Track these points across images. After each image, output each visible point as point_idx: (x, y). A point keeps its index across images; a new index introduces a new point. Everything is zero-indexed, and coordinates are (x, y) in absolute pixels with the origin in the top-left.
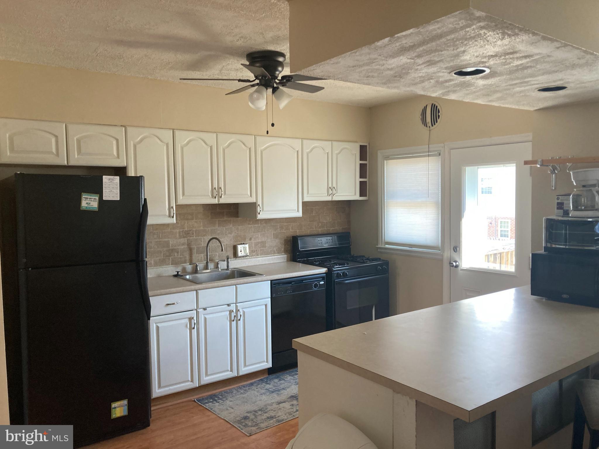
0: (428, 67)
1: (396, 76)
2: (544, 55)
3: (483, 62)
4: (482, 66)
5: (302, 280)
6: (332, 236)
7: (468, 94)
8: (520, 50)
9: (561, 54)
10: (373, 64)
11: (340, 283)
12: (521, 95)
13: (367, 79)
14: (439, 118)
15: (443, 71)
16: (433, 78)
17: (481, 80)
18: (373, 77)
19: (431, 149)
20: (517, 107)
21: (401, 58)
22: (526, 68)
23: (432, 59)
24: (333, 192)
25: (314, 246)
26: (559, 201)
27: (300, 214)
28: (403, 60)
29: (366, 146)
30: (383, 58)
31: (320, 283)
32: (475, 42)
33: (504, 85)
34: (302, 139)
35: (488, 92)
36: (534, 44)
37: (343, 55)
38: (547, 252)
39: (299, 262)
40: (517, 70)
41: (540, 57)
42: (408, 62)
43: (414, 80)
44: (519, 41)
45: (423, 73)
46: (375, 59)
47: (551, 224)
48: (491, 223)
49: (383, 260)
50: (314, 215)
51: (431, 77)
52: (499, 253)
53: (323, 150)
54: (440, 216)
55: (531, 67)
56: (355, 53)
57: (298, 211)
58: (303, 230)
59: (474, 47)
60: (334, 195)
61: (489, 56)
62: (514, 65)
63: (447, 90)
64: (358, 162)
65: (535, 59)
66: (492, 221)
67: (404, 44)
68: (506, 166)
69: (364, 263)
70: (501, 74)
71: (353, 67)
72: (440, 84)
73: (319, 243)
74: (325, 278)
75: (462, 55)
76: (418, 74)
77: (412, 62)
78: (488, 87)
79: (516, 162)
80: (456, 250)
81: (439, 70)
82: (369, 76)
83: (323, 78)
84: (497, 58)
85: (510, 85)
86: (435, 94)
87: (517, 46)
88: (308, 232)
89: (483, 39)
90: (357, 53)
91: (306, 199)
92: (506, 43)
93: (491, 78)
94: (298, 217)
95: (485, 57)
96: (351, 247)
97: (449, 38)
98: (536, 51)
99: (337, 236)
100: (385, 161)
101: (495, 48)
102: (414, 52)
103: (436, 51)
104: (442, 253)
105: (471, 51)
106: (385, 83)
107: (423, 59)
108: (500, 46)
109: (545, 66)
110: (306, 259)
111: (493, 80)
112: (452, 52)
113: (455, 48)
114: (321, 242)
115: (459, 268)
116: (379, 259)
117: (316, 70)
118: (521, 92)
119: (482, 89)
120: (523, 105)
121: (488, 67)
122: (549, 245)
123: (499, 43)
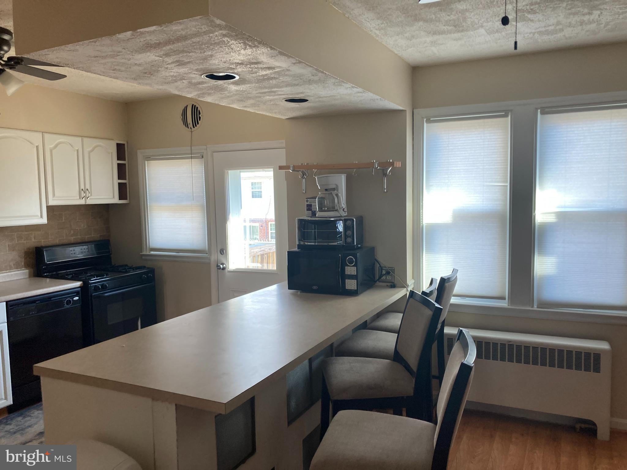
0: (178, 67)
1: (146, 73)
2: (284, 69)
3: (232, 69)
4: (231, 72)
5: (50, 298)
6: (88, 245)
7: (223, 98)
8: (262, 62)
9: (297, 70)
10: (118, 57)
11: (98, 297)
12: (272, 103)
13: (114, 72)
14: (200, 120)
15: (195, 72)
16: (185, 78)
17: (233, 85)
18: (120, 70)
19: (193, 152)
20: (270, 115)
21: (148, 55)
22: (272, 78)
23: (181, 59)
24: (86, 194)
25: (64, 258)
26: (308, 203)
27: (44, 220)
28: (151, 57)
29: (124, 145)
30: (129, 52)
31: (74, 299)
32: (220, 48)
33: (254, 92)
34: (42, 132)
35: (243, 97)
36: (273, 57)
37: (81, 43)
38: (300, 250)
39: (46, 277)
40: (264, 80)
41: (281, 70)
42: (156, 60)
43: (165, 79)
44: (260, 53)
45: (174, 72)
46: (120, 52)
47: (303, 224)
48: (262, 226)
49: (148, 268)
50: (63, 221)
51: (183, 78)
52: (266, 254)
53: (72, 146)
54: (206, 219)
55: (275, 78)
56: (94, 42)
57: (41, 217)
58: (50, 240)
59: (220, 53)
60: (88, 199)
61: (235, 63)
62: (260, 74)
63: (201, 92)
64: (116, 162)
65: (277, 72)
66: (263, 224)
67: (149, 40)
68: (265, 171)
69: (126, 272)
70: (250, 82)
71: (95, 57)
72: (193, 85)
73: (72, 254)
74: (80, 292)
75: (210, 59)
76: (169, 73)
77: (161, 60)
78: (241, 93)
79: (273, 167)
80: (222, 253)
81: (190, 71)
82: (116, 69)
83: (60, 65)
84: (244, 66)
85: (260, 93)
86: (191, 94)
87: (259, 57)
88: (57, 242)
89: (227, 46)
90: (97, 43)
91: (52, 203)
92: (249, 53)
93: (242, 85)
94: (42, 224)
95: (233, 64)
96: (111, 256)
97: (194, 40)
98: (277, 64)
99: (95, 245)
100: (146, 161)
101: (240, 56)
102: (161, 50)
103: (183, 51)
104: (209, 257)
105: (219, 56)
106: (135, 79)
107: (171, 58)
108: (244, 55)
109: (286, 79)
110: (55, 273)
111: (244, 87)
112: (200, 55)
113: (202, 51)
114: (74, 252)
115: (226, 270)
116: (144, 267)
117: (50, 55)
118: (271, 100)
119: (236, 95)
120: (276, 113)
121: (237, 74)
122: (302, 243)
123: (243, 52)
